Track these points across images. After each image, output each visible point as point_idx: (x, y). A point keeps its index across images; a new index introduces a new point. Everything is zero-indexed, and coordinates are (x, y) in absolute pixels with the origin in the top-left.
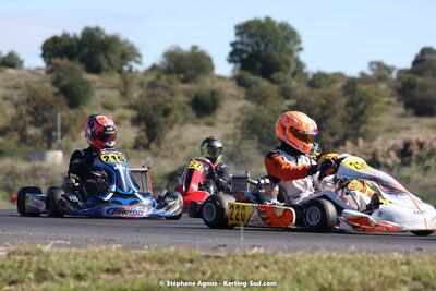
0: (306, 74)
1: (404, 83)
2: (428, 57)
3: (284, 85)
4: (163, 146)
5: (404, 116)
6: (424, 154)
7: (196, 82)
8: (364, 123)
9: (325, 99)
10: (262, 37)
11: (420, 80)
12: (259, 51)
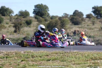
0: (50, 16)
1: (72, 18)
2: (76, 12)
3: (45, 18)
4: (20, 32)
5: (72, 25)
6: (79, 33)
7: (26, 18)
8: (64, 26)
9: (56, 21)
10: (40, 8)
11: (75, 17)
12: (40, 11)
